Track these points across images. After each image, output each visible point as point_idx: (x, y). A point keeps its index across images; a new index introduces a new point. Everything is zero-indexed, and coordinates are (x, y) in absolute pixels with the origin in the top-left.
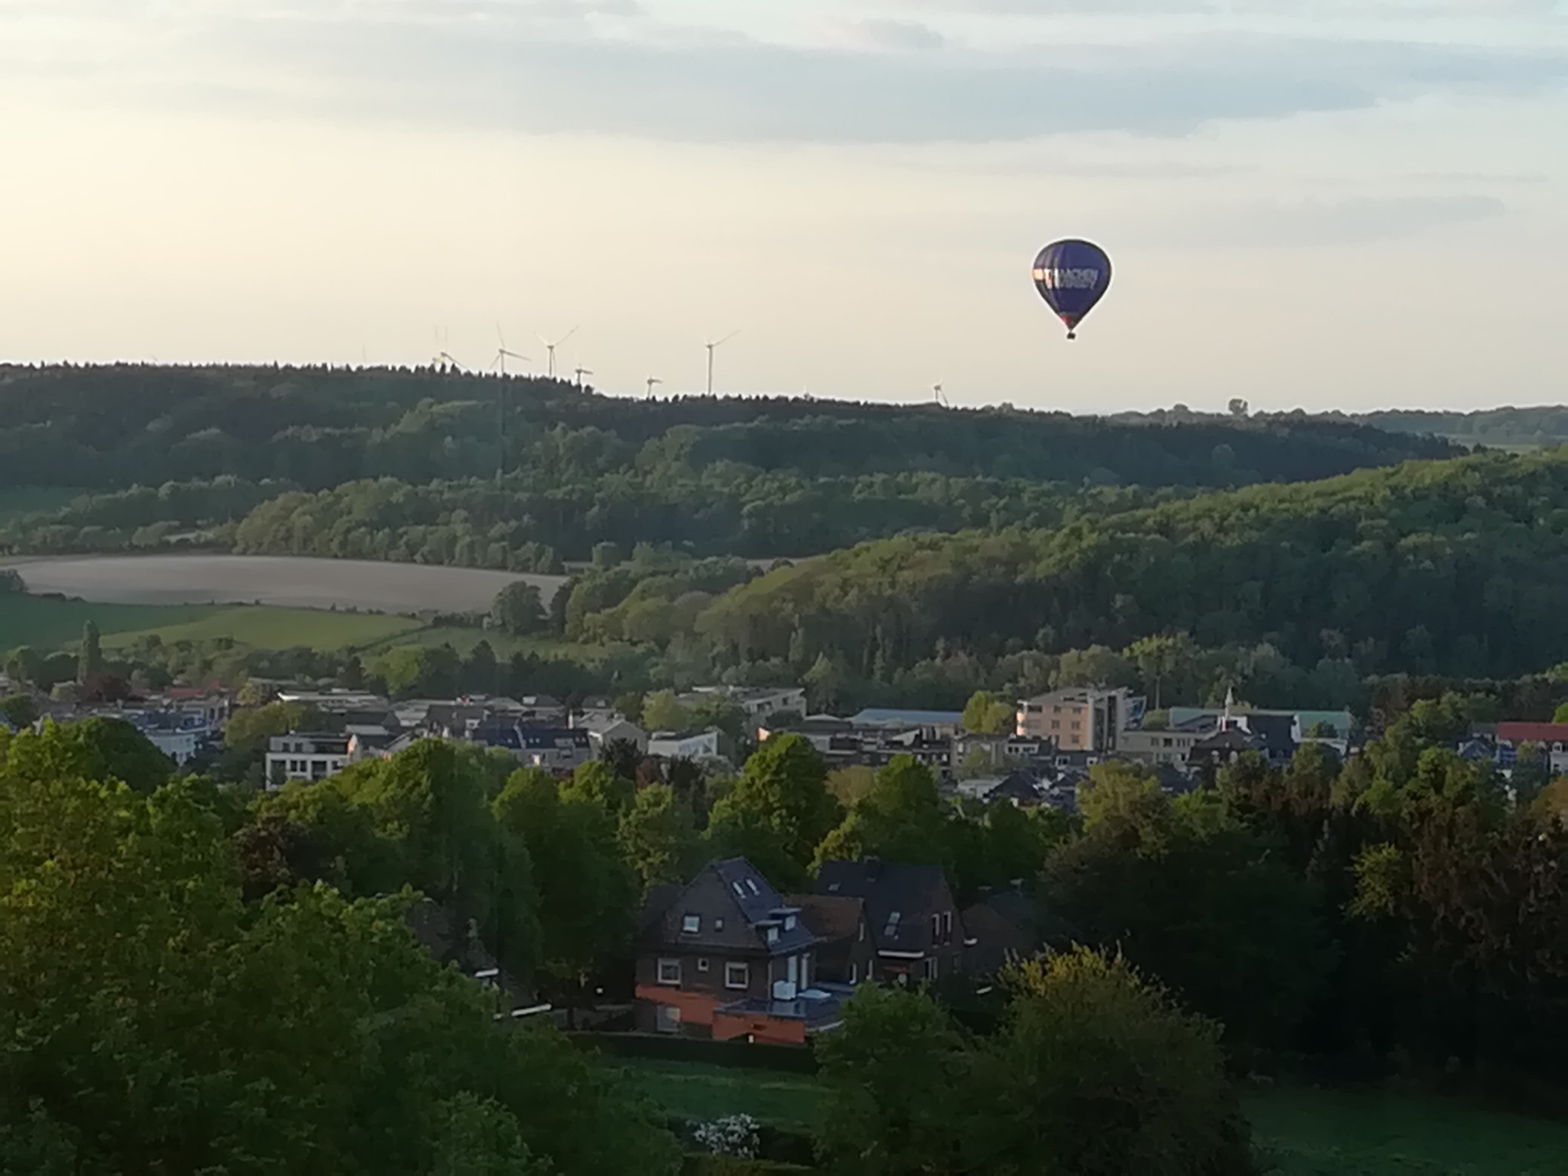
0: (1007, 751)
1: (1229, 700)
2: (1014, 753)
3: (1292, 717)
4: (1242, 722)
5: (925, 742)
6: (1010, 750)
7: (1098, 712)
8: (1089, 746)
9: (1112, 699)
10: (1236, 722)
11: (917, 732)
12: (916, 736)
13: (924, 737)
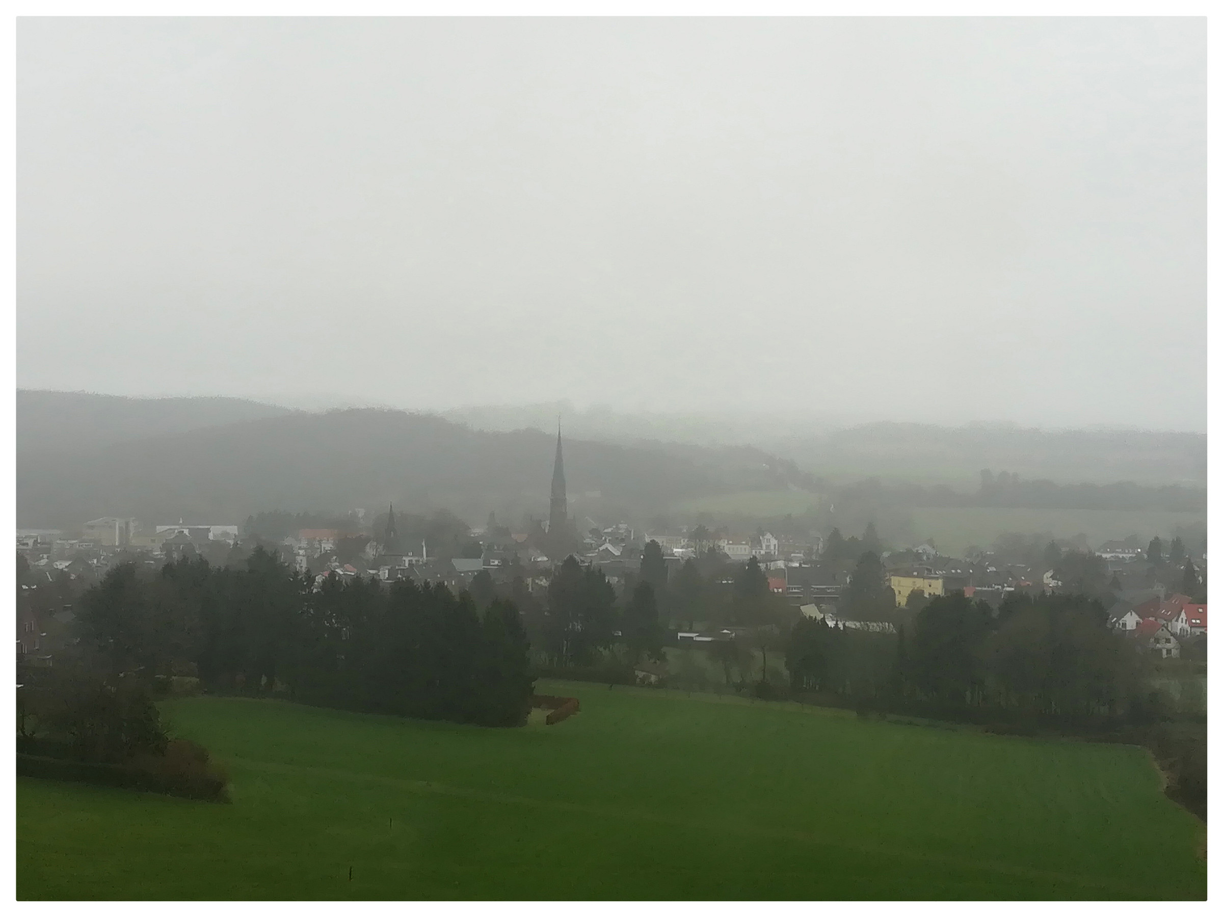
0: (78, 546)
1: (181, 522)
2: (81, 547)
3: (209, 529)
4: (186, 532)
5: (39, 543)
6: (79, 545)
7: (120, 528)
8: (117, 544)
9: (127, 524)
10: (183, 531)
11: (36, 539)
12: (35, 541)
13: (39, 541)
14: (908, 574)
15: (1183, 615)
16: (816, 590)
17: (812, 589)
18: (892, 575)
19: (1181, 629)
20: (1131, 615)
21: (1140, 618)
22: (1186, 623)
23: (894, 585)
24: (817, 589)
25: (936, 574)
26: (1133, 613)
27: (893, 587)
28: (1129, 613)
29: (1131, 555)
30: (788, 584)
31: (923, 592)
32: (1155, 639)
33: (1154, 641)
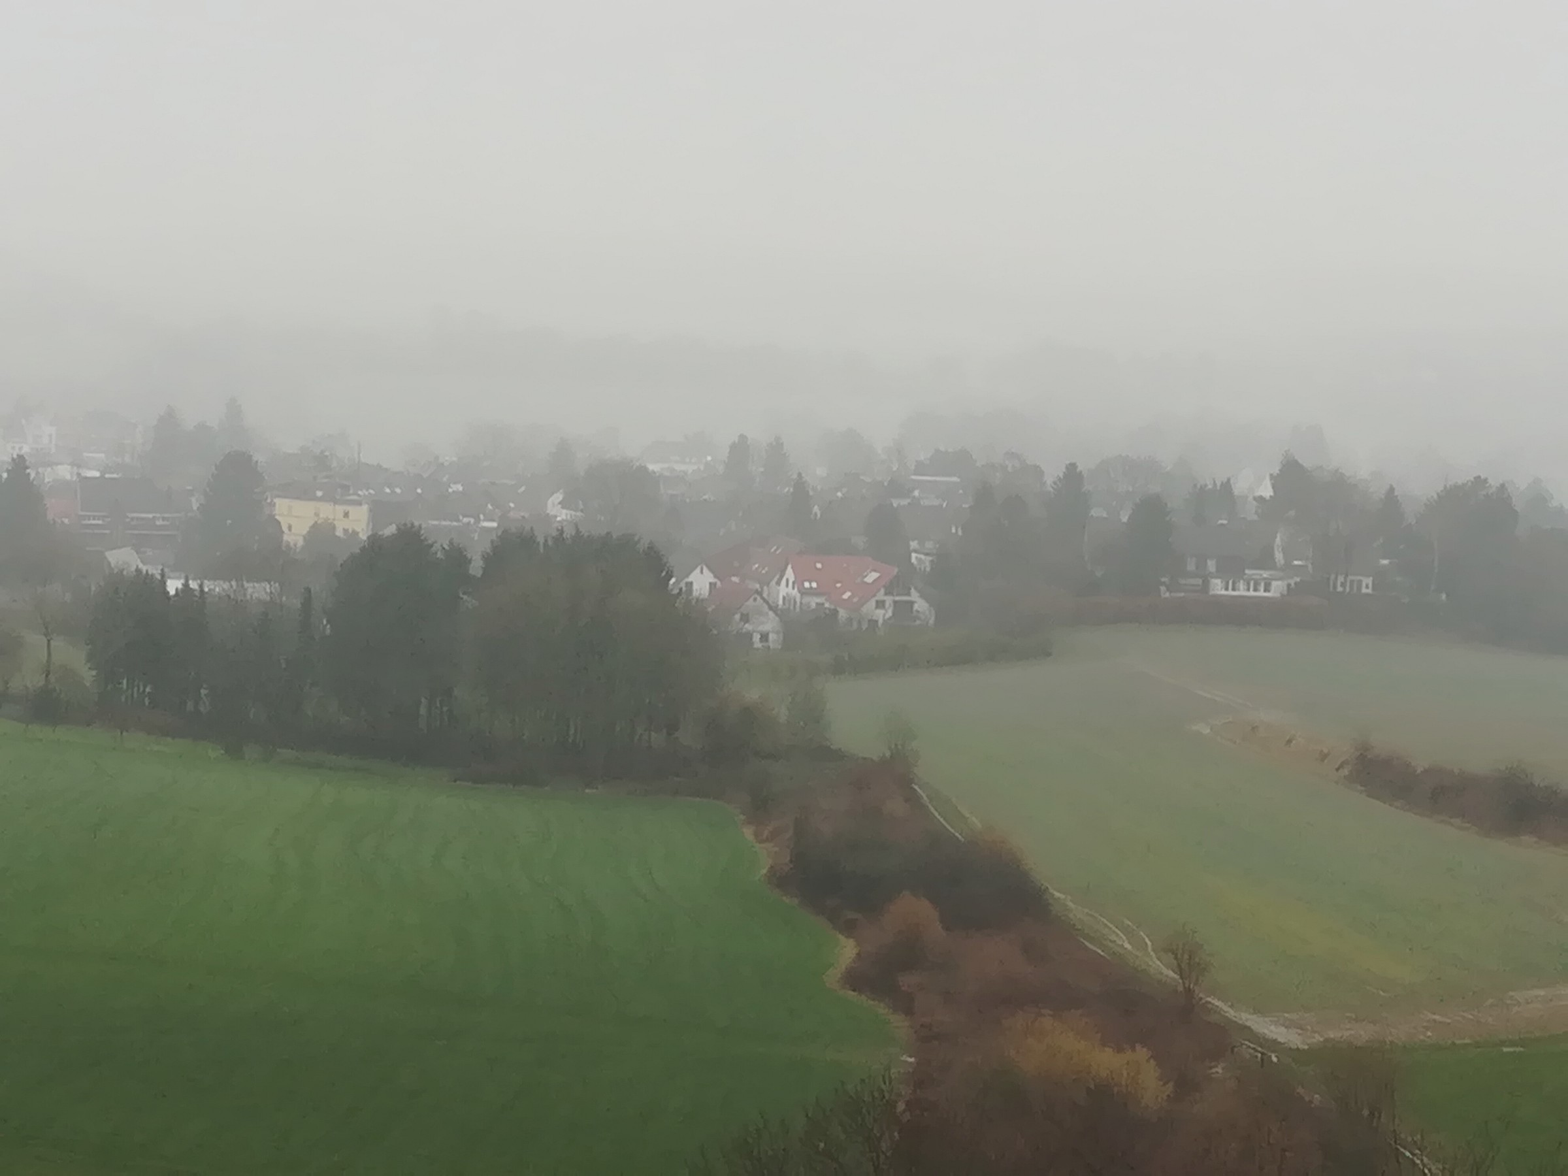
14: (305, 494)
15: (790, 574)
16: (134, 523)
17: (128, 520)
18: (279, 496)
19: (784, 598)
20: (702, 572)
21: (715, 576)
22: (793, 588)
23: (279, 515)
24: (138, 519)
25: (359, 495)
26: (705, 570)
27: (277, 517)
28: (698, 570)
29: (695, 467)
30: (82, 510)
31: (334, 528)
32: (742, 615)
33: (741, 619)
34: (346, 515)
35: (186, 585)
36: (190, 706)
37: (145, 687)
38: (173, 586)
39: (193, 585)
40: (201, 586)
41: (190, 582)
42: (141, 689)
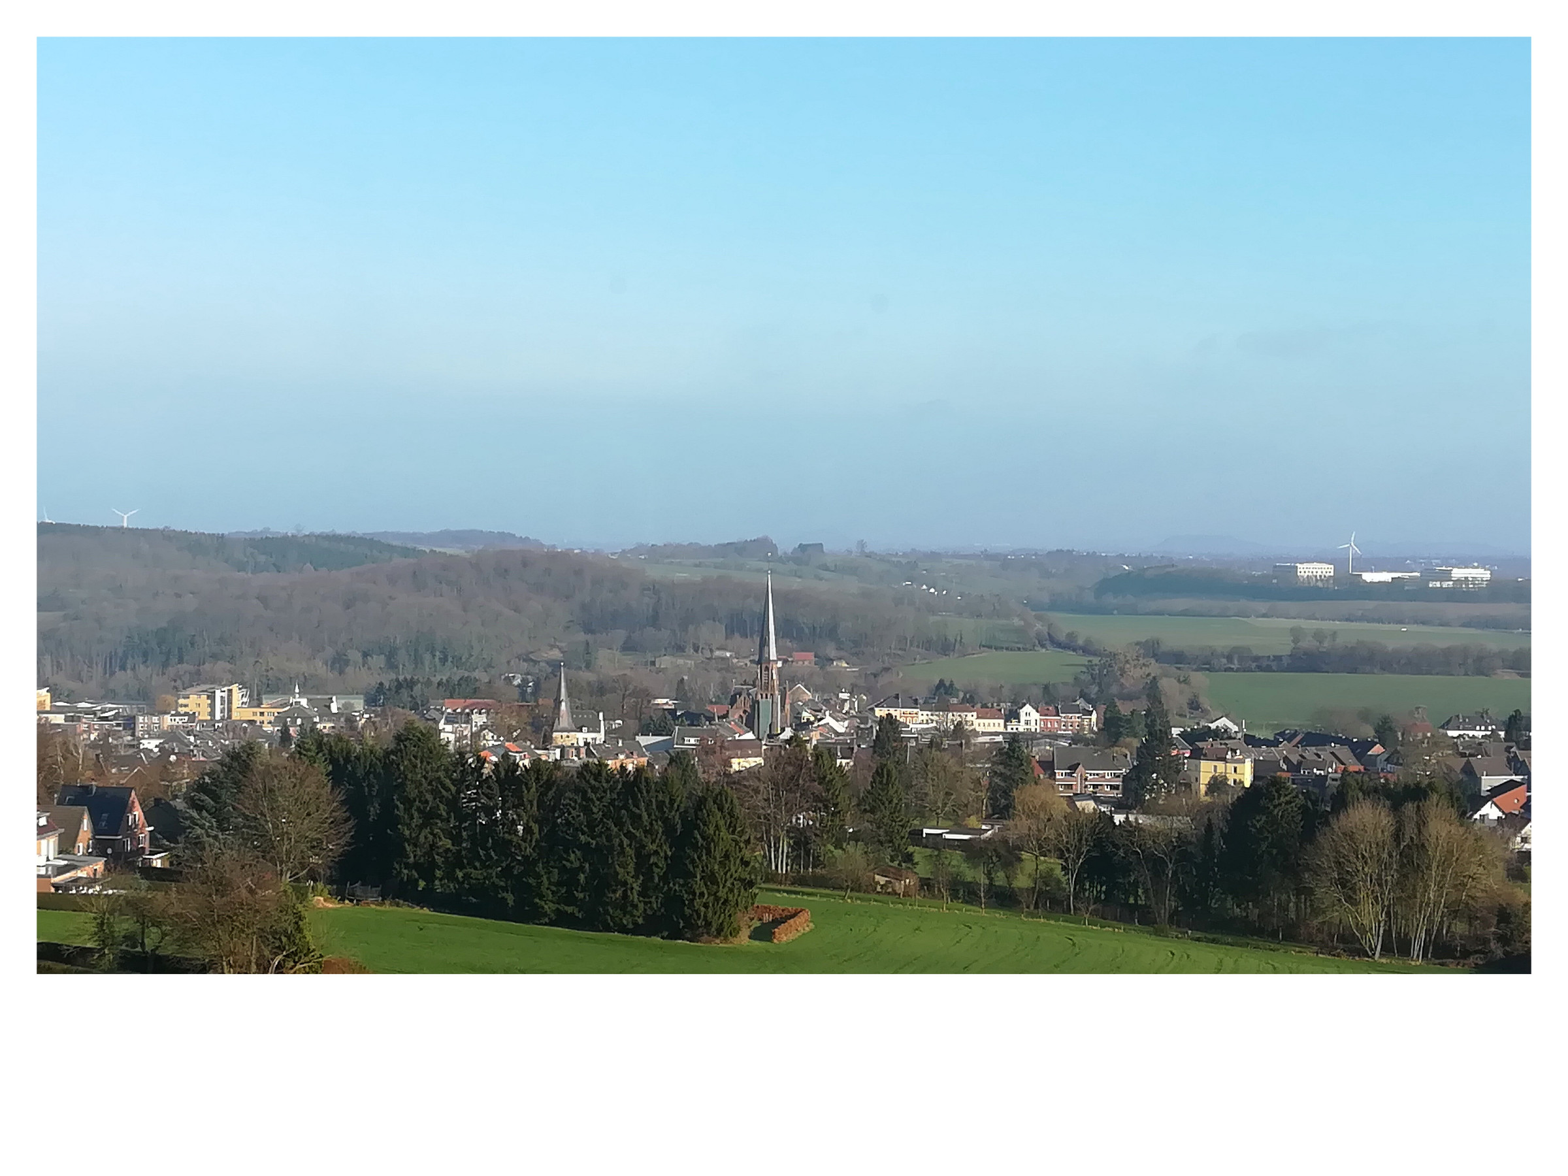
3: (331, 699)
4: (304, 702)
7: (221, 698)
8: (217, 717)
9: (230, 691)
10: (299, 702)
11: (117, 711)
13: (121, 714)
14: (1208, 756)
16: (1091, 776)
17: (1087, 775)
20: (1491, 807)
21: (1501, 810)
24: (1093, 774)
25: (1243, 756)
26: (1493, 806)
28: (1488, 806)
30: (1057, 768)
31: (1226, 779)
32: (1522, 838)
33: (1522, 842)
34: (1235, 771)
35: (1127, 818)
36: (1132, 901)
37: (1101, 887)
38: (1119, 818)
39: (1132, 818)
40: (1136, 819)
41: (1130, 816)
42: (1099, 889)
